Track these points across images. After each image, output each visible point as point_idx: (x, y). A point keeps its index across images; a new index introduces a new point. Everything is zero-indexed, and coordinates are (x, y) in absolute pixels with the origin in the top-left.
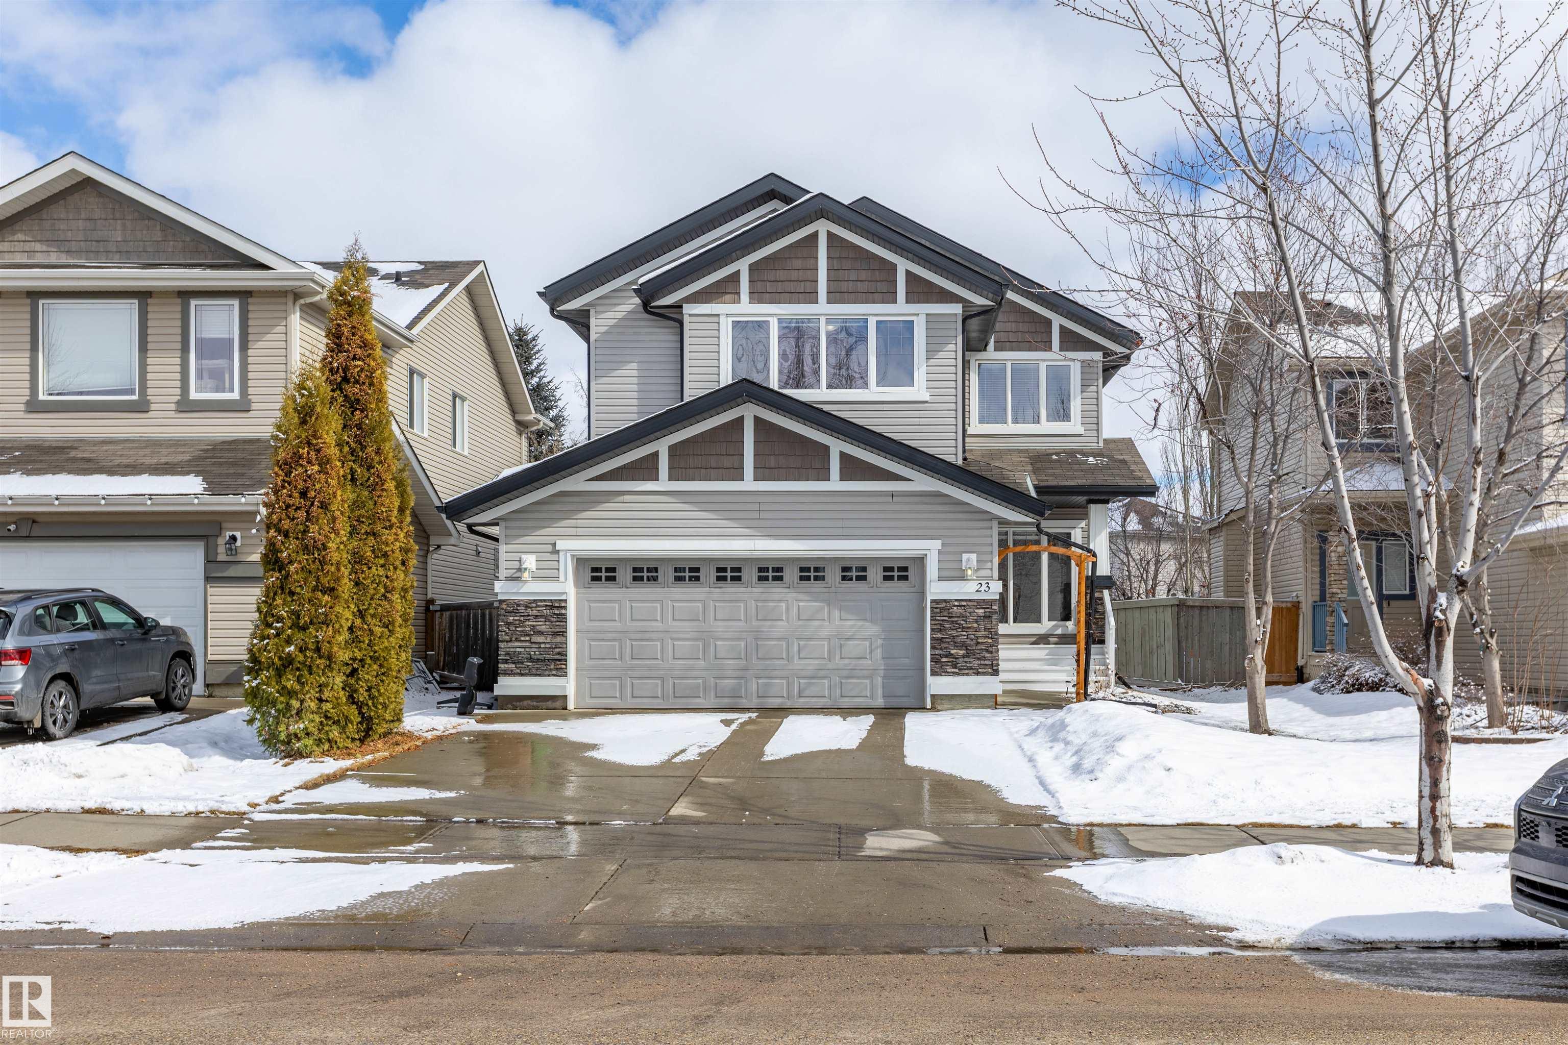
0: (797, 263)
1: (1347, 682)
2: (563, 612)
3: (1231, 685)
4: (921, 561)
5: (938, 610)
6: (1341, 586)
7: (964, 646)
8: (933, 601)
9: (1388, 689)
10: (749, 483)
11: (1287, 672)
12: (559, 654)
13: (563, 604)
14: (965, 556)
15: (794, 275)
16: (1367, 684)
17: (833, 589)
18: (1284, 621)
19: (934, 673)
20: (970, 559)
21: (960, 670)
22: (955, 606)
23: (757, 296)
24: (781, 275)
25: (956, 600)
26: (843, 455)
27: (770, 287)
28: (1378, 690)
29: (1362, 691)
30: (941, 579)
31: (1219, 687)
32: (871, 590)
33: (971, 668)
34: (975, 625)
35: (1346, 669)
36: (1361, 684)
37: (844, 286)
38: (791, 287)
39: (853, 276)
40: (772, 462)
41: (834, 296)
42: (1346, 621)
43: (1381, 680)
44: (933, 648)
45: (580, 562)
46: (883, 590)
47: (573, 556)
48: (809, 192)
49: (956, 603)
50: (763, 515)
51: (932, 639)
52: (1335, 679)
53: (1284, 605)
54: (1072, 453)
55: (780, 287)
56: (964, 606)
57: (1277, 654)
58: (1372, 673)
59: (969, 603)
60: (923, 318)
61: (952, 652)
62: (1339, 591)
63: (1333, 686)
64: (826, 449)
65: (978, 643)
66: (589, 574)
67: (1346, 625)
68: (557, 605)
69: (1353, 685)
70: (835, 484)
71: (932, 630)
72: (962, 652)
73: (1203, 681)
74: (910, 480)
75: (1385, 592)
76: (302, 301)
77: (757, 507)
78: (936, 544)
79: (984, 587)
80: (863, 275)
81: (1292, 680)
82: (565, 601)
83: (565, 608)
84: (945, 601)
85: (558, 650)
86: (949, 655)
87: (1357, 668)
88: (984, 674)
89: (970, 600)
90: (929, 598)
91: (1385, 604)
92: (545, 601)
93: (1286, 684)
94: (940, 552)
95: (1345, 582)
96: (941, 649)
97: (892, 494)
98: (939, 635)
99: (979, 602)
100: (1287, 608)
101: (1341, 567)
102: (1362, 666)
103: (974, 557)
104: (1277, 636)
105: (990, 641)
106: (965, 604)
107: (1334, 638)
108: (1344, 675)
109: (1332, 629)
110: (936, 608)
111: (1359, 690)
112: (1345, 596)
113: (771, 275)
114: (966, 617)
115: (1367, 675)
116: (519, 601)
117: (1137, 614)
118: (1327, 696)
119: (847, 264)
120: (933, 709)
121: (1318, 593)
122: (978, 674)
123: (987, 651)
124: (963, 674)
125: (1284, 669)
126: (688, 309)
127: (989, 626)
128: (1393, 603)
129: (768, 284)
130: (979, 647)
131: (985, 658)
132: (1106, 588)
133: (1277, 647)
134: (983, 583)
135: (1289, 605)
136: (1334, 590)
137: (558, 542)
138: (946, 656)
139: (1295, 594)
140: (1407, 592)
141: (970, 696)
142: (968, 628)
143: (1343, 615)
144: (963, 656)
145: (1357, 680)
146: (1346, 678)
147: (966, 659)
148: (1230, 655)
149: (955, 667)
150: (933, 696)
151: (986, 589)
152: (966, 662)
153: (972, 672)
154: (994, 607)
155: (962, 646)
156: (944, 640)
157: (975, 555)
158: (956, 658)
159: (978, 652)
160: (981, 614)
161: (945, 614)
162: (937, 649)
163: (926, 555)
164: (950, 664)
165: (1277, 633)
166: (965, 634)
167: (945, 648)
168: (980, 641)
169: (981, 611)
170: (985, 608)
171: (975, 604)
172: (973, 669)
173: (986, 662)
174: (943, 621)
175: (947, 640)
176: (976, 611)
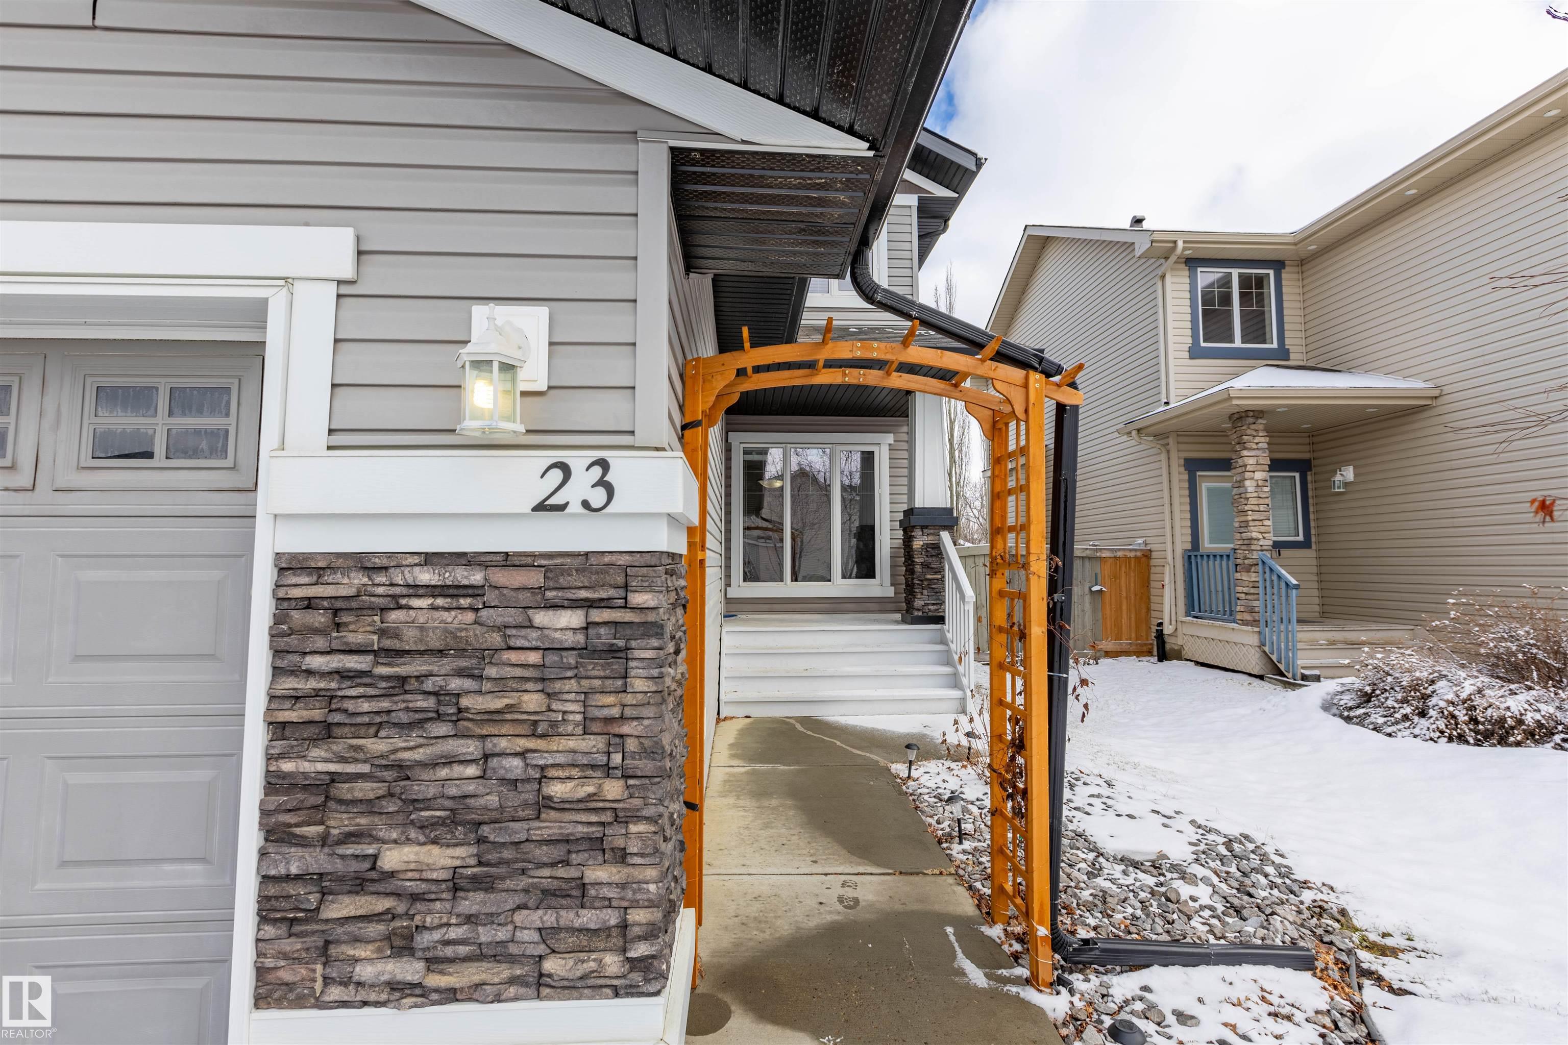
5: (319, 618)
6: (1263, 529)
7: (447, 820)
8: (288, 565)
11: (1137, 639)
18: (1132, 574)
20: (511, 337)
21: (435, 964)
22: (416, 590)
25: (429, 559)
30: (344, 437)
32: (19, 503)
33: (500, 955)
34: (532, 701)
44: (276, 834)
49: (426, 576)
51: (273, 782)
53: (1132, 554)
56: (474, 592)
57: (1125, 615)
59: (500, 577)
61: (391, 859)
63: (1406, 719)
65: (544, 804)
67: (1297, 587)
71: (277, 728)
72: (442, 860)
78: (326, 249)
79: (582, 485)
81: (1143, 648)
84: (362, 562)
86: (367, 879)
89: (507, 560)
90: (272, 539)
93: (1138, 654)
94: (343, 290)
95: (1268, 522)
96: (323, 840)
98: (313, 762)
99: (555, 565)
100: (1136, 558)
101: (1261, 501)
104: (1124, 594)
105: (613, 789)
106: (469, 577)
110: (309, 604)
112: (1268, 542)
114: (486, 655)
121: (1189, 538)
123: (596, 844)
125: (1133, 635)
128: (1284, 552)
130: (553, 824)
132: (945, 528)
133: (1124, 607)
134: (577, 460)
135: (1139, 554)
138: (356, 887)
139: (1139, 538)
140: (1301, 538)
142: (493, 716)
143: (1283, 571)
144: (455, 884)
147: (471, 903)
149: (402, 950)
151: (598, 497)
152: (470, 919)
153: (505, 972)
154: (638, 599)
155: (453, 820)
156: (343, 790)
157: (543, 311)
158: (415, 897)
159: (543, 853)
160: (570, 639)
161: (356, 638)
162: (303, 842)
163: (261, 307)
164: (376, 929)
165: (1124, 589)
166: (471, 748)
167: (350, 837)
168: (557, 790)
169: (572, 619)
170: (589, 604)
171: (535, 578)
172: (512, 960)
173: (588, 918)
174: (342, 674)
175: (364, 790)
176: (540, 618)
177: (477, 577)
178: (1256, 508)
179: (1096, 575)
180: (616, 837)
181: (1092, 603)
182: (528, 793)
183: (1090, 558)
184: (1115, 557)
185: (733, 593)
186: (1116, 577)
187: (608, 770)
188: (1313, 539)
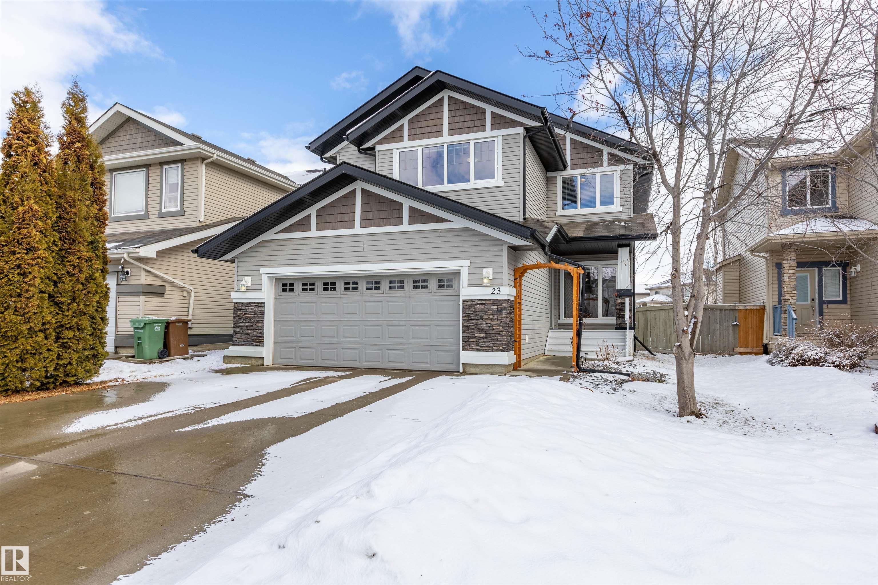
0: (432, 116)
1: (793, 358)
2: (263, 309)
3: (719, 354)
4: (457, 274)
5: (467, 307)
6: (792, 295)
7: (482, 331)
8: (464, 301)
9: (827, 365)
10: (358, 230)
11: (757, 347)
12: (260, 333)
13: (263, 305)
14: (485, 270)
15: (431, 123)
16: (809, 360)
17: (408, 294)
18: (755, 317)
19: (464, 349)
20: (488, 273)
21: (481, 347)
22: (478, 304)
23: (412, 137)
24: (424, 124)
25: (479, 300)
26: (411, 208)
27: (418, 131)
28: (818, 364)
29: (805, 365)
30: (469, 286)
31: (712, 355)
32: (430, 294)
33: (488, 346)
34: (491, 317)
35: (793, 349)
36: (804, 360)
37: (457, 126)
38: (429, 130)
39: (462, 119)
40: (371, 215)
41: (452, 131)
42: (795, 316)
43: (821, 358)
44: (464, 332)
45: (278, 280)
46: (436, 294)
47: (268, 277)
48: (430, 72)
49: (479, 302)
50: (366, 249)
51: (463, 326)
52: (784, 355)
53: (755, 308)
54: (612, 222)
55: (423, 130)
56: (484, 304)
57: (750, 336)
58: (814, 353)
59: (487, 302)
60: (500, 138)
61: (476, 335)
62: (790, 298)
63: (782, 360)
64: (401, 204)
65: (493, 329)
66: (281, 287)
67: (795, 319)
68: (260, 305)
69: (798, 361)
70: (406, 226)
71: (463, 320)
72: (482, 335)
73: (703, 350)
74: (450, 221)
75: (825, 299)
76: (205, 162)
77: (361, 244)
78: (466, 263)
79: (497, 291)
80: (467, 118)
81: (760, 351)
82: (264, 303)
83: (263, 307)
84: (472, 301)
85: (260, 331)
86: (474, 337)
87: (801, 348)
88: (497, 350)
89: (488, 300)
90: (462, 298)
91: (825, 306)
92: (254, 303)
93: (756, 354)
94: (469, 268)
95: (795, 292)
96: (469, 333)
97: (440, 231)
98: (468, 324)
99: (494, 301)
100: (757, 310)
101: (792, 283)
102: (805, 347)
103: (491, 270)
104: (750, 326)
105: (501, 328)
106: (484, 302)
107: (786, 327)
108: (791, 353)
109: (785, 322)
110: (466, 305)
111: (803, 364)
112: (795, 301)
113: (419, 125)
114: (486, 312)
115: (810, 354)
116: (243, 303)
117: (662, 313)
118: (778, 367)
119: (458, 113)
120: (464, 373)
121: (777, 300)
122: (493, 350)
123: (499, 334)
124: (483, 351)
125: (755, 345)
126: (378, 148)
127: (500, 317)
128: (830, 306)
129: (418, 129)
130: (494, 332)
131: (497, 340)
132: (628, 296)
133: (750, 332)
134: (496, 288)
135: (758, 308)
136: (786, 298)
137: (261, 269)
138: (473, 338)
139: (762, 301)
140: (841, 299)
141: (489, 365)
142: (487, 319)
143: (793, 313)
144: (483, 338)
145: (802, 357)
146: (793, 355)
147: (485, 340)
148: (720, 337)
149: (478, 345)
150: (464, 365)
151: (498, 292)
152: (485, 342)
153: (489, 348)
154: (503, 305)
155: (483, 331)
156: (471, 327)
157: (492, 269)
158: (479, 339)
159: (493, 335)
160: (496, 310)
161: (472, 310)
162: (466, 333)
163: (460, 270)
164: (474, 343)
165: (750, 324)
166: (484, 322)
167: (472, 332)
168: (494, 328)
169: (496, 307)
170: (498, 305)
171: (491, 302)
172: (489, 347)
173: (498, 342)
174: (470, 314)
175: (473, 327)
176: (492, 307)
177: (485, 302)
178: (789, 286)
179: (736, 317)
180: (501, 333)
181: (734, 331)
182: (491, 328)
183: (732, 310)
184: (746, 310)
185: (560, 322)
186: (746, 318)
187: (500, 325)
188: (849, 299)
